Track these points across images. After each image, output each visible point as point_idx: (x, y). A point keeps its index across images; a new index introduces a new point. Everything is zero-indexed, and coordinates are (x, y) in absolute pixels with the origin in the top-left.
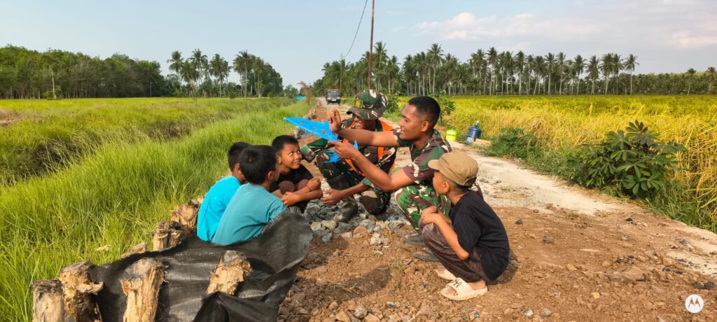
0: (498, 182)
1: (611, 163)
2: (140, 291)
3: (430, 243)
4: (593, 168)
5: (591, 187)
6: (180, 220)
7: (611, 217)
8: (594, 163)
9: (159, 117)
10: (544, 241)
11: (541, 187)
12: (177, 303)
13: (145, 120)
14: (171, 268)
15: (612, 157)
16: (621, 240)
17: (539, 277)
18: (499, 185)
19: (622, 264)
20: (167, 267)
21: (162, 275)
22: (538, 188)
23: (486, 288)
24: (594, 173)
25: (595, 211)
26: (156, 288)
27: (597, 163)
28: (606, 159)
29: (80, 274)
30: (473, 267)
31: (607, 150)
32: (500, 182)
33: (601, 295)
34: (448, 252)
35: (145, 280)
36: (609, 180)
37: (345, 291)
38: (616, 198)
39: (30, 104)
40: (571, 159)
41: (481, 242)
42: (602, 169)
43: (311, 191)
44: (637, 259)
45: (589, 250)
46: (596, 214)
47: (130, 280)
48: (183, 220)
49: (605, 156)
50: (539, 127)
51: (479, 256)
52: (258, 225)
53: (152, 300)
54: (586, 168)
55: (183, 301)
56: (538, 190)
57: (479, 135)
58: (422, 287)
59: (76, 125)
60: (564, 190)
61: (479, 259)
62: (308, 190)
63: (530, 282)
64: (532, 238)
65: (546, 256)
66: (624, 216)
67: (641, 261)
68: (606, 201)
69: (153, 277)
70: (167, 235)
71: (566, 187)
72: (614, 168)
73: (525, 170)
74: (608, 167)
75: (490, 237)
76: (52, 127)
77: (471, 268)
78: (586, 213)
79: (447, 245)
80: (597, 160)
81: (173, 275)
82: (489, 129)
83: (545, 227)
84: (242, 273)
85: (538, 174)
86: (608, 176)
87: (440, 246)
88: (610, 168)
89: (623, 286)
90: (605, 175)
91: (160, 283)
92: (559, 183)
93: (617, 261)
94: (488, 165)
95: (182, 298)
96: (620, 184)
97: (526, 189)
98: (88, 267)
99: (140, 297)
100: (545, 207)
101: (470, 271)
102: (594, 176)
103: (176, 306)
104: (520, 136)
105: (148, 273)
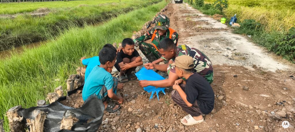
0: (235, 50)
1: (289, 44)
2: (34, 124)
3: (174, 99)
4: (281, 46)
5: (278, 55)
6: (80, 74)
7: (283, 74)
8: (281, 44)
9: (104, 10)
10: (244, 89)
11: (255, 54)
12: (54, 127)
13: (98, 11)
14: (50, 112)
15: (290, 41)
16: (283, 89)
17: (233, 113)
18: (234, 52)
19: (278, 106)
20: (47, 112)
21: (45, 116)
22: (253, 54)
23: (203, 119)
24: (281, 48)
25: (276, 69)
26: (42, 122)
27: (282, 44)
28: (287, 42)
29: (14, 113)
30: (196, 110)
31: (288, 38)
32: (236, 50)
33: (259, 127)
34: (183, 103)
35: (36, 120)
36: (287, 52)
37: (138, 116)
38: (290, 61)
39: (56, 4)
40: (270, 41)
41: (199, 98)
42: (285, 47)
43: (137, 63)
44: (287, 103)
45: (264, 95)
46: (276, 71)
47: (30, 119)
48: (81, 74)
49: (287, 41)
50: (263, 19)
51: (198, 105)
52: (100, 86)
53: (40, 128)
54: (277, 46)
55: (56, 127)
56: (252, 56)
57: (236, 21)
58: (174, 115)
59: (70, 14)
60: (265, 56)
61: (198, 106)
62: (135, 62)
63: (227, 115)
64: (239, 86)
65: (242, 98)
66: (290, 74)
67: (289, 104)
68: (284, 63)
69: (40, 118)
70: (72, 82)
71: (267, 54)
72: (290, 46)
73: (251, 43)
74: (288, 46)
75: (204, 95)
76: (61, 16)
77: (195, 110)
78: (271, 70)
79: (182, 100)
80: (282, 42)
81: (51, 116)
82: (241, 18)
83: (247, 79)
84: (72, 122)
85: (255, 45)
86: (287, 50)
87: (179, 101)
88: (289, 46)
89: (273, 121)
90: (286, 50)
91: (44, 120)
92: (264, 51)
93: (276, 104)
94: (234, 39)
95: (55, 125)
96: (293, 54)
97: (247, 54)
98: (17, 110)
99: (34, 127)
100: (252, 66)
101: (195, 111)
102: (280, 50)
103: (53, 128)
104: (253, 23)
105: (37, 117)
